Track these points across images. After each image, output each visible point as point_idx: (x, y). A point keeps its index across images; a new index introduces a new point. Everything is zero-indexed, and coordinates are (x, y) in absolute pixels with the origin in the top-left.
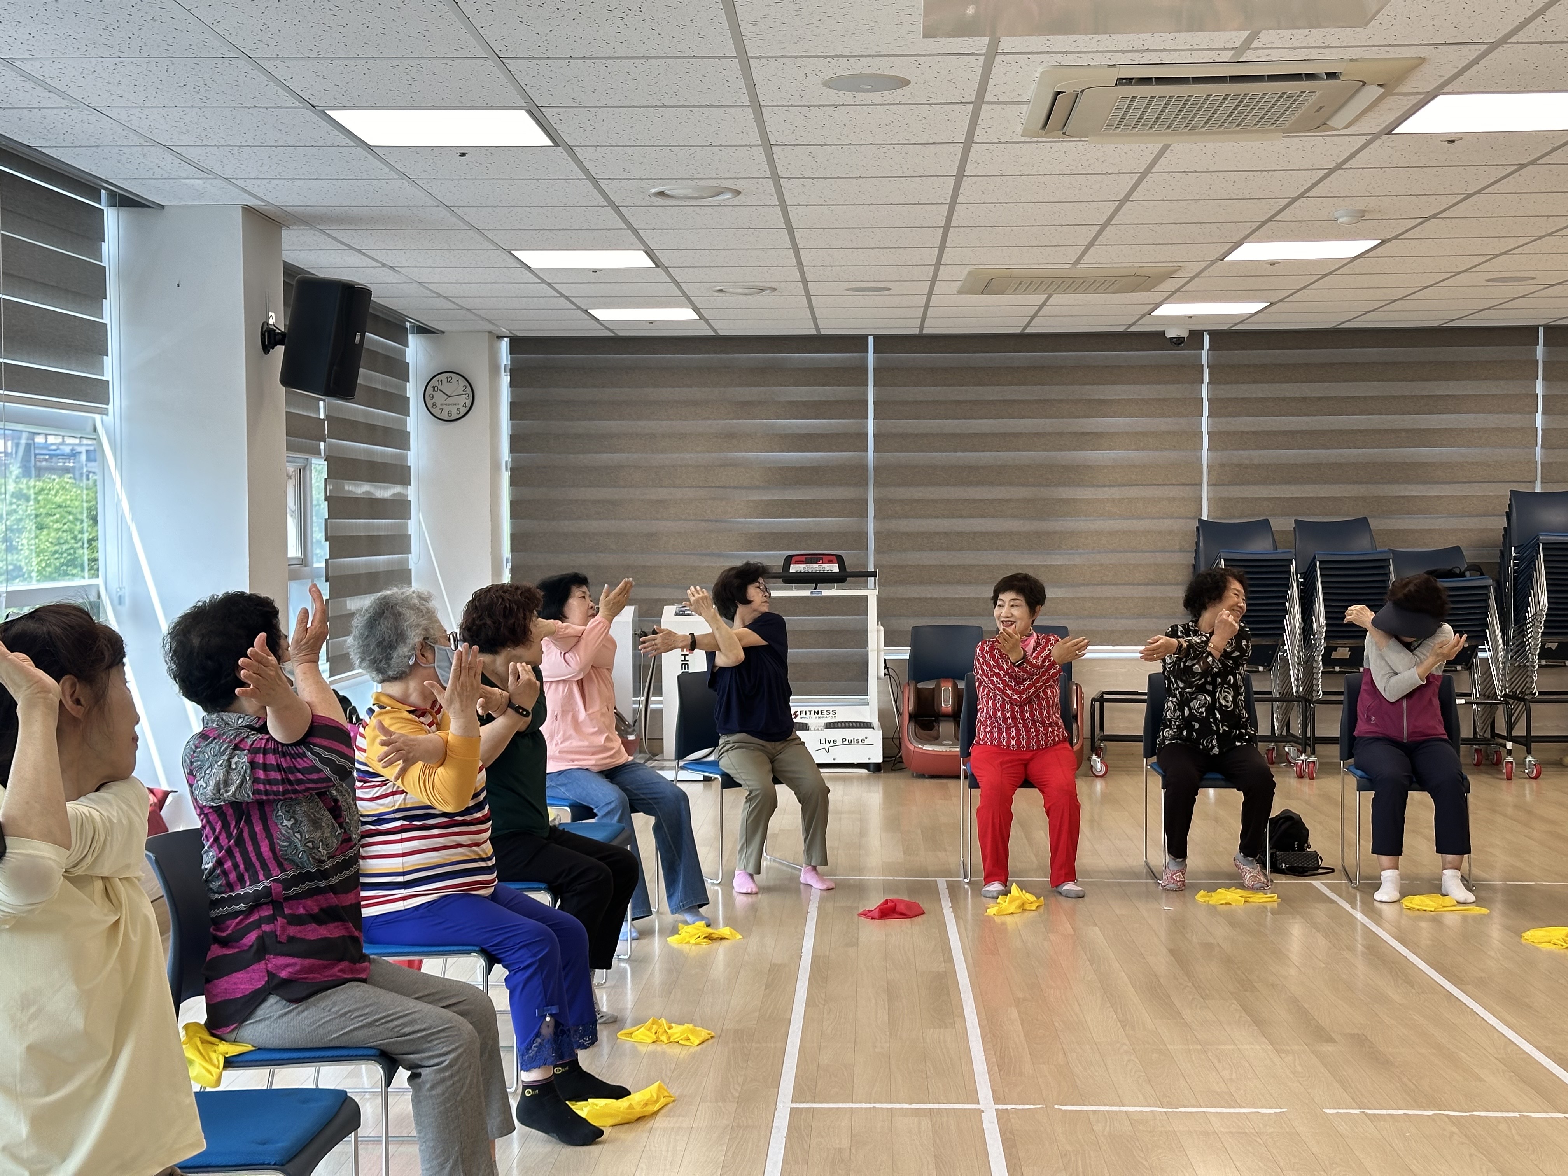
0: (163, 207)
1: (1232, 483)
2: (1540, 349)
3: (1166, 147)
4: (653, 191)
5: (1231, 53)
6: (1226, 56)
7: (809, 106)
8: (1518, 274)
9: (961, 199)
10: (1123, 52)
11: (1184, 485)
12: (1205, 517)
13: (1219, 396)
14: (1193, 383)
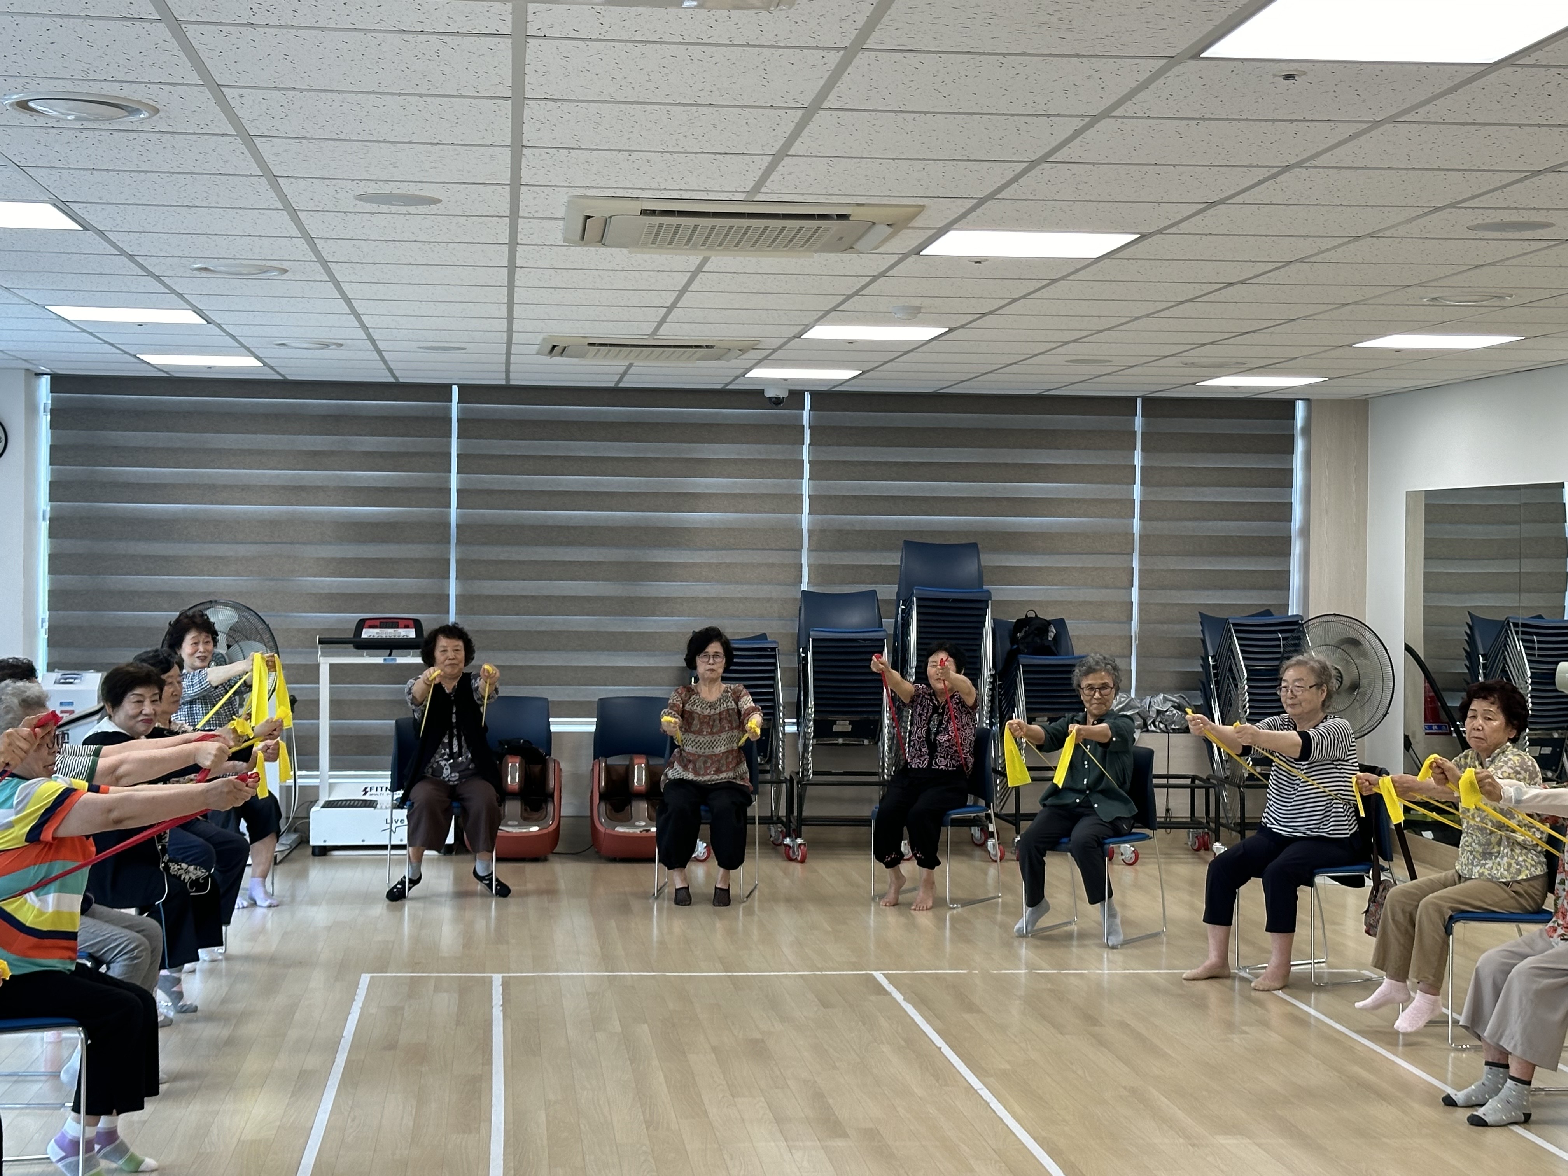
1: (833, 549)
4: (195, 266)
7: (345, 212)
8: (1094, 358)
9: (518, 284)
11: (783, 549)
12: (804, 587)
13: (820, 459)
14: (794, 444)
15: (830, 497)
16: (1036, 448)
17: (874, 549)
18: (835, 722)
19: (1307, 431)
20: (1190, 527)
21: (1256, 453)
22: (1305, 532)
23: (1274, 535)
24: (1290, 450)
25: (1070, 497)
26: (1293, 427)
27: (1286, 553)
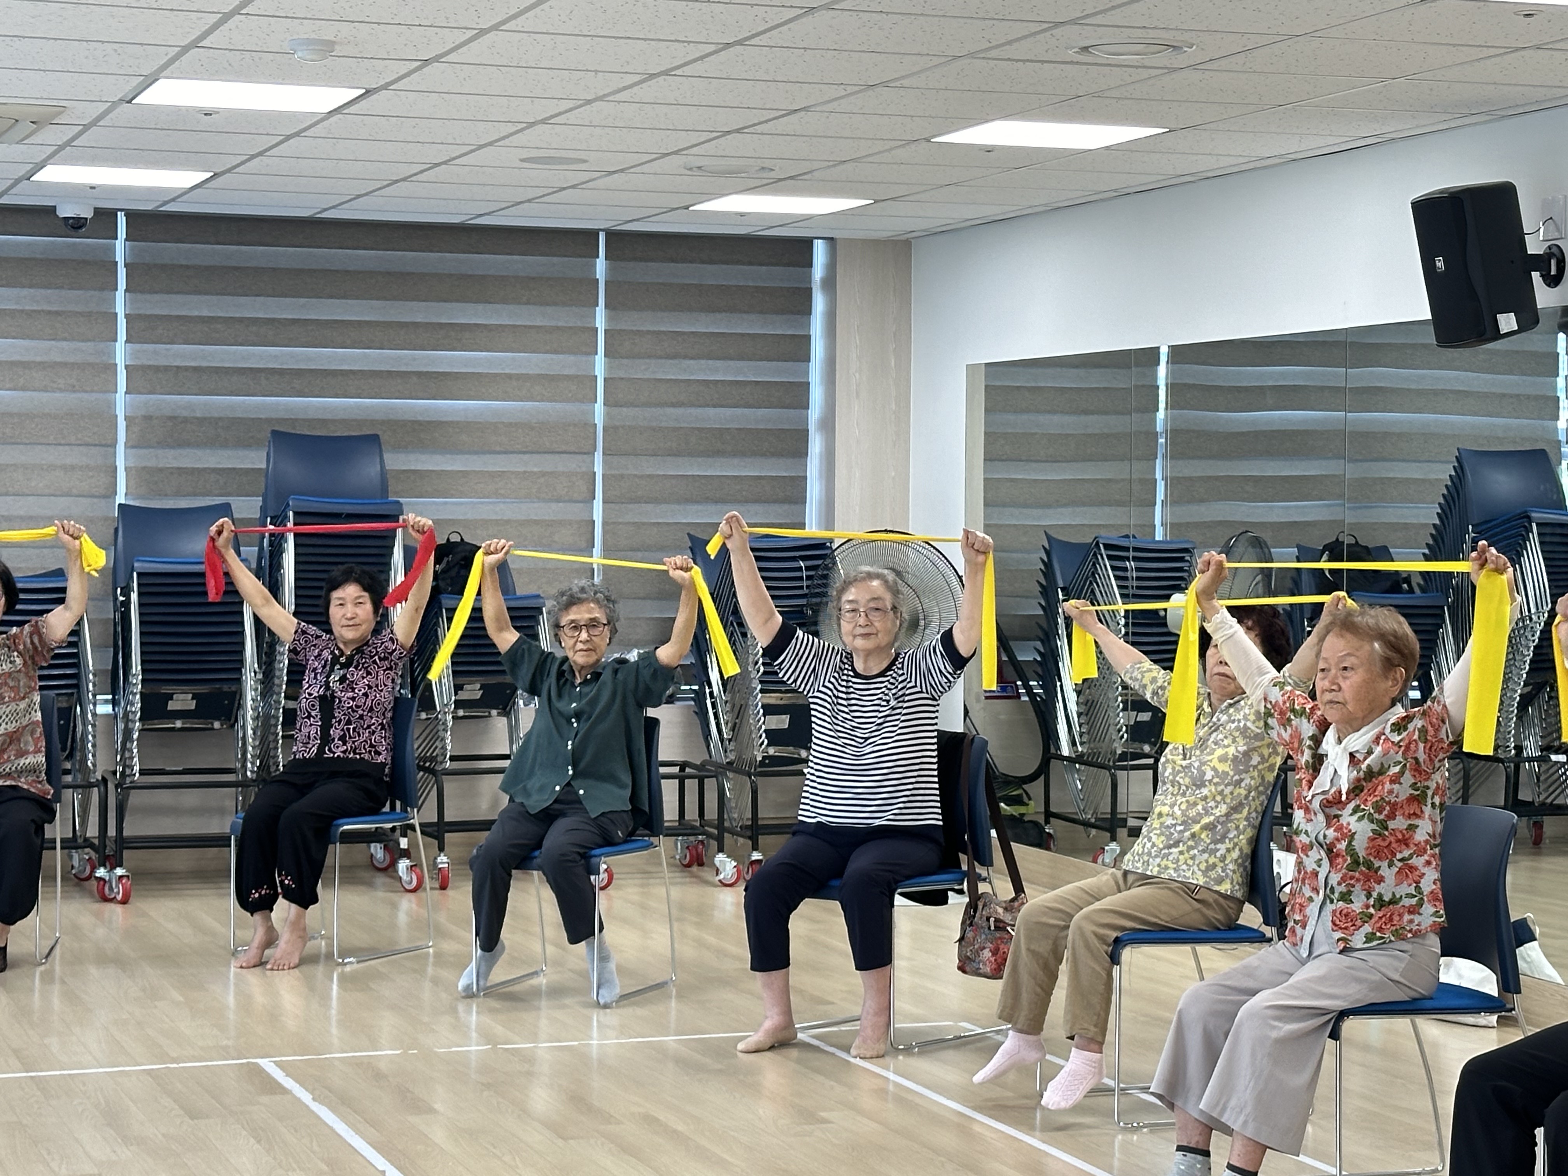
2: (601, 265)
8: (563, 154)
11: (88, 445)
12: (120, 499)
13: (142, 312)
14: (102, 289)
15: (157, 369)
16: (457, 301)
17: (225, 445)
18: (170, 697)
19: (829, 283)
20: (671, 416)
21: (761, 312)
22: (828, 424)
23: (786, 427)
24: (806, 310)
25: (507, 371)
26: (809, 278)
27: (801, 452)
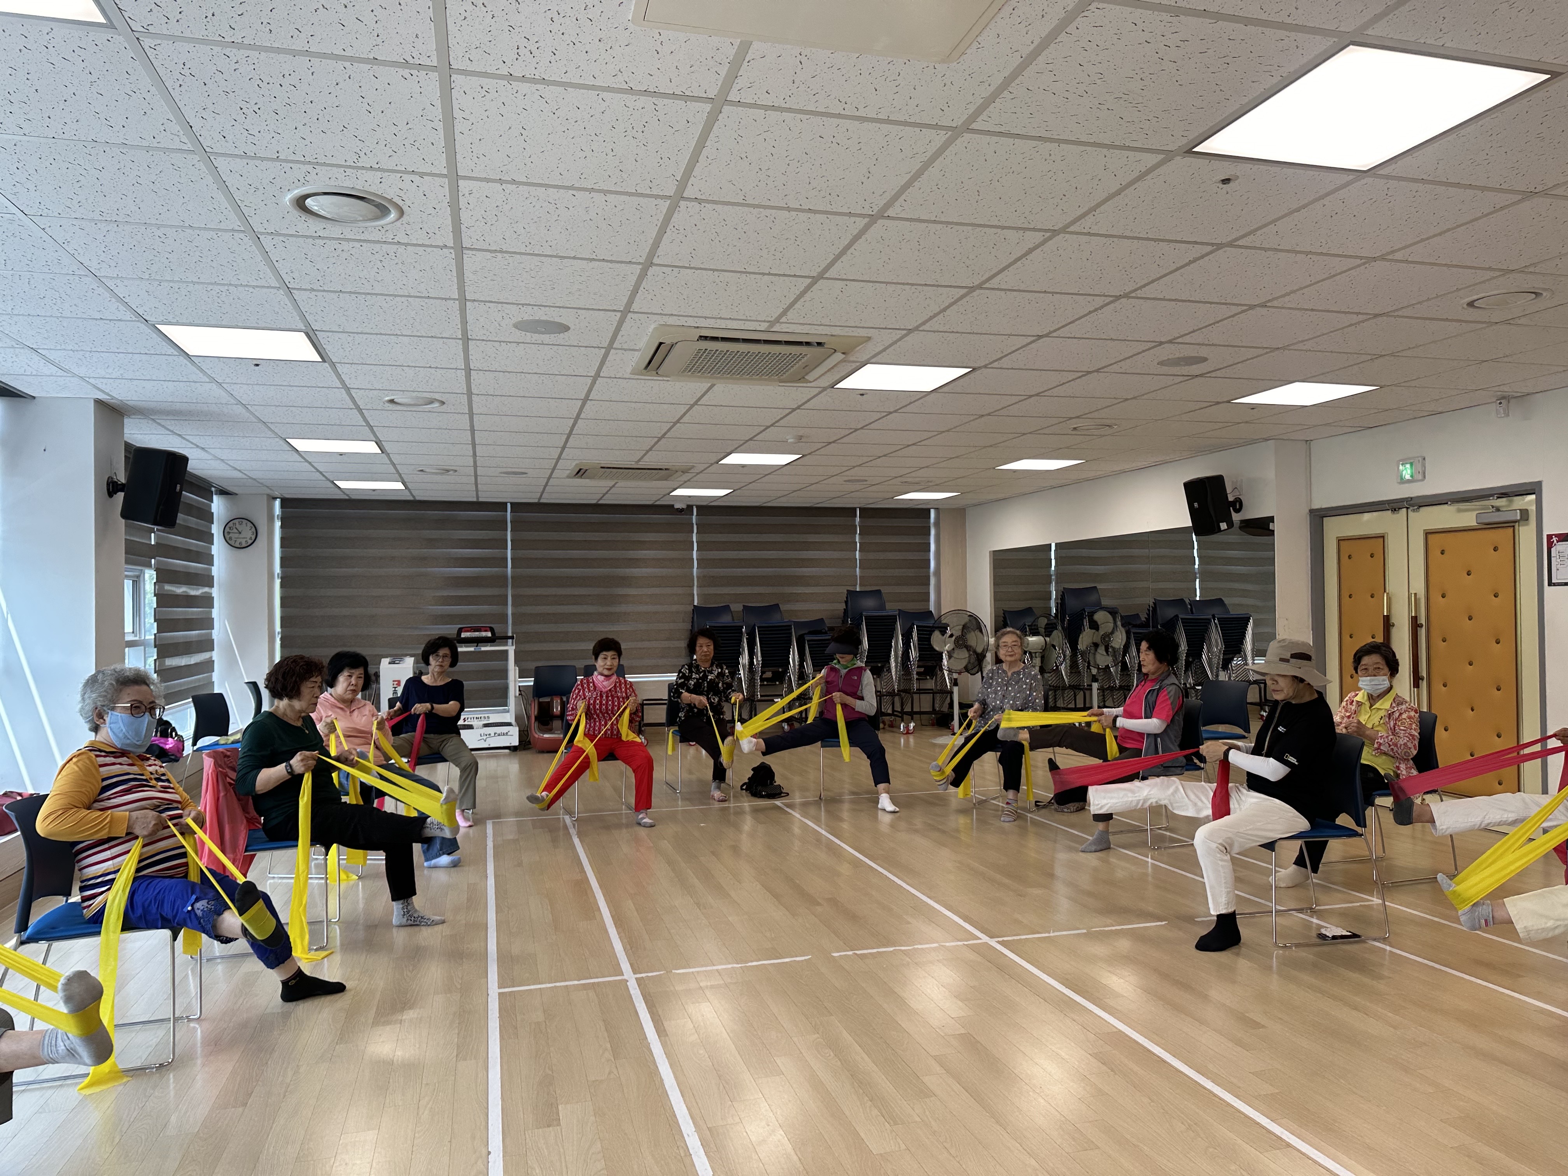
0: (34, 398)
1: (709, 586)
2: (857, 519)
3: (713, 386)
4: (387, 398)
5: (767, 324)
6: (764, 326)
7: (500, 342)
9: (582, 416)
10: (705, 318)
11: (684, 586)
12: (695, 604)
13: (702, 540)
14: (689, 533)
15: (707, 560)
19: (937, 524)
21: (912, 535)
23: (922, 575)
24: (928, 534)
26: (929, 522)
27: (928, 584)
